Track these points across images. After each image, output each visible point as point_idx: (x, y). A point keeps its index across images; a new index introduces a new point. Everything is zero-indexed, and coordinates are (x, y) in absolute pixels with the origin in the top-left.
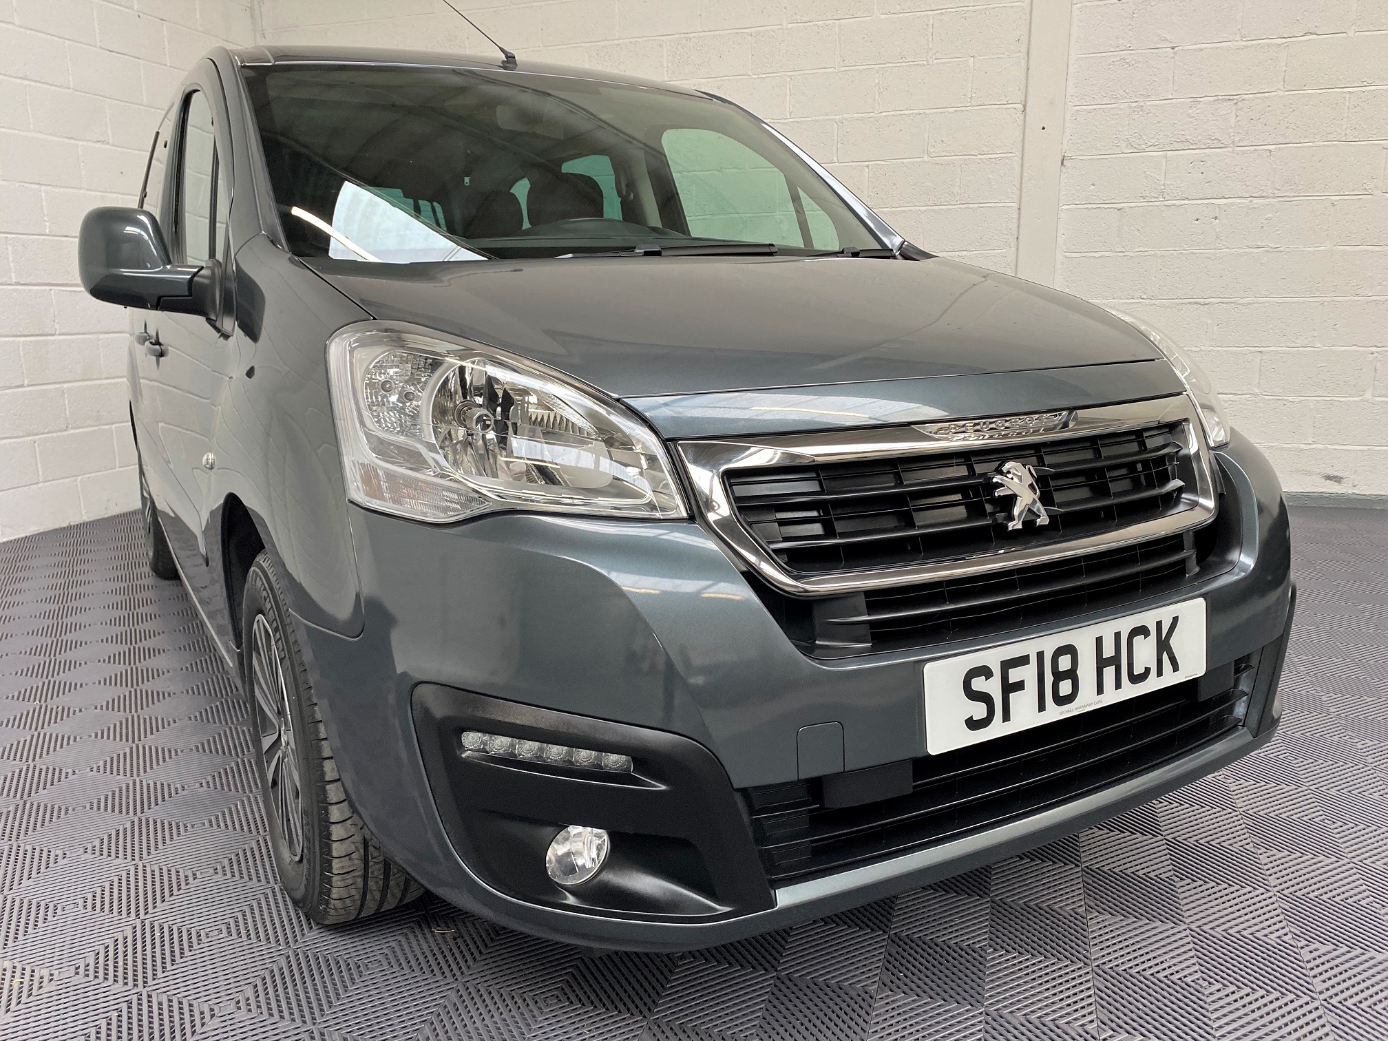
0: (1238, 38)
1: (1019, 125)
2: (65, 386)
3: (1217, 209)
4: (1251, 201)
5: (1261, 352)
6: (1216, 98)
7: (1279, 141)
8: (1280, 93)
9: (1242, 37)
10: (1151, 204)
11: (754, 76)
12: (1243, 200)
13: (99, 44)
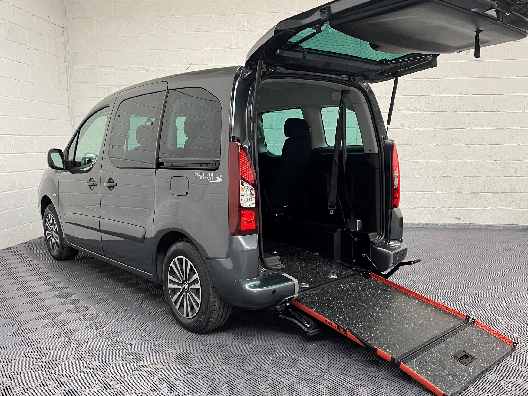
0: (424, 78)
3: (420, 131)
4: (430, 129)
5: (434, 178)
7: (437, 110)
8: (437, 96)
10: (399, 129)
12: (427, 129)
13: (16, 60)
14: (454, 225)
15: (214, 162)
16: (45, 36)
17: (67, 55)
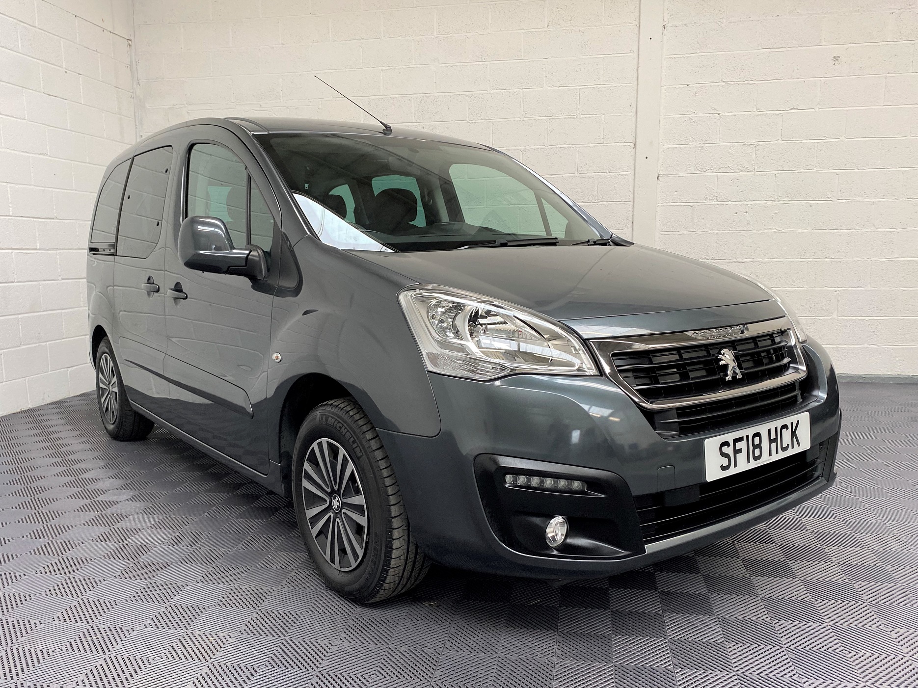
0: (755, 110)
1: (632, 156)
2: (20, 316)
3: (747, 207)
4: (766, 203)
6: (744, 143)
7: (779, 169)
8: (779, 142)
9: (757, 109)
10: (710, 203)
11: (470, 122)
12: (761, 203)
13: (43, 90)
16: (96, 53)
17: (135, 87)
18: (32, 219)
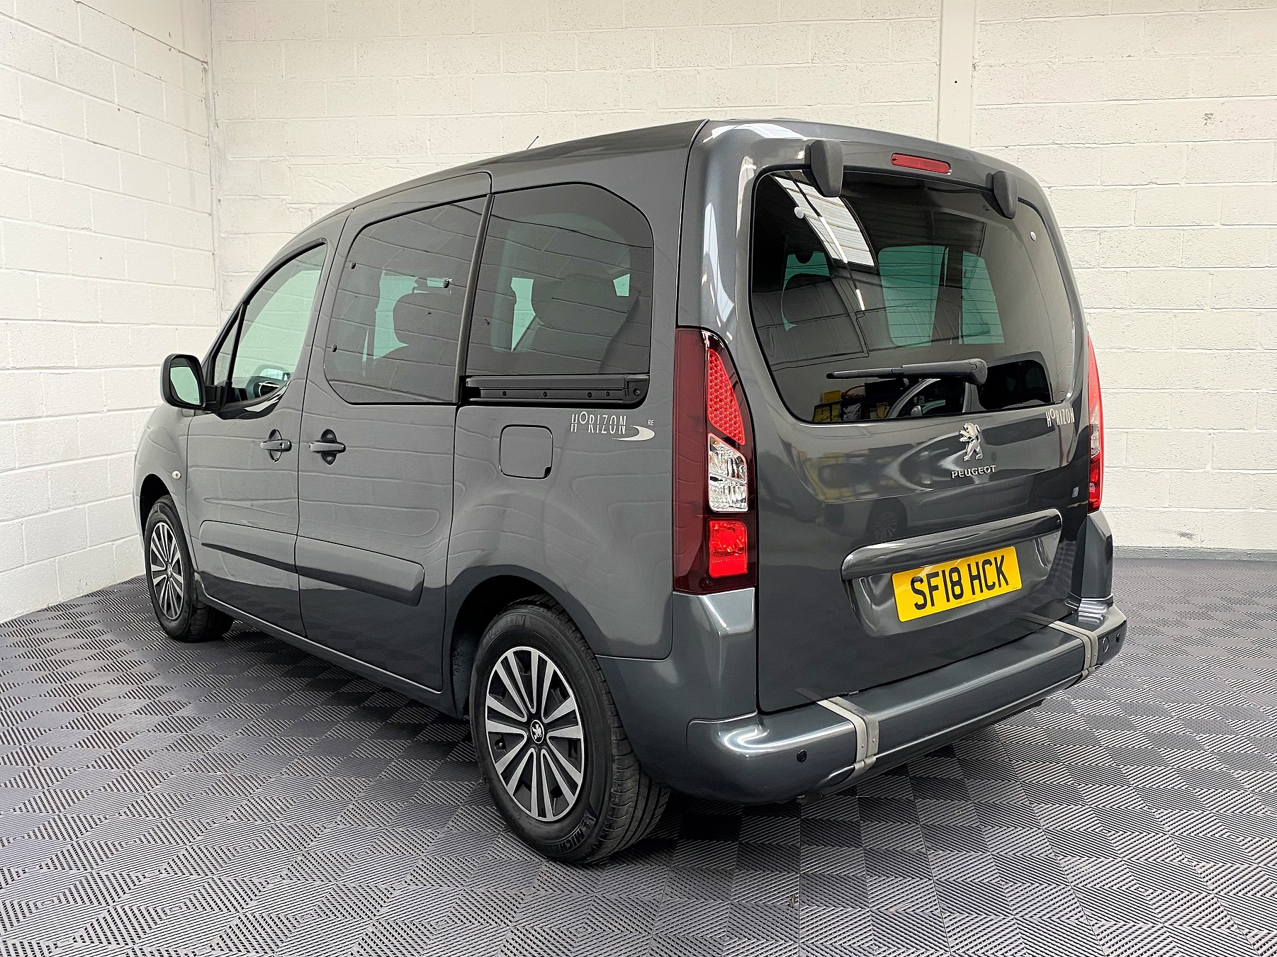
0: (1099, 183)
2: (49, 466)
4: (1114, 312)
6: (1084, 229)
7: (1132, 265)
8: (1132, 228)
9: (1102, 182)
13: (86, 136)
14: (1177, 551)
15: (631, 385)
16: (159, 81)
17: (212, 129)
18: (69, 324)
